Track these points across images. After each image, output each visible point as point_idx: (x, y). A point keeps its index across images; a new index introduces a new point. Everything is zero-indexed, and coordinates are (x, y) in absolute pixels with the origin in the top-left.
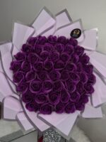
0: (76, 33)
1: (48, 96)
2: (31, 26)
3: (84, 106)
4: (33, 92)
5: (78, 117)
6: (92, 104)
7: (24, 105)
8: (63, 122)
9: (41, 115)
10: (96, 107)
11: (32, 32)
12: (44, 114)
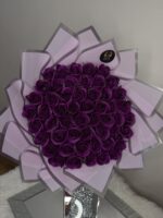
0: (108, 56)
1: (75, 147)
2: (44, 52)
3: (120, 155)
4: (56, 143)
5: (114, 168)
6: (130, 151)
7: (46, 159)
9: (69, 170)
10: (136, 155)
11: (47, 60)
12: (72, 168)
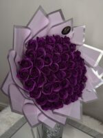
1: (58, 94)
2: (27, 27)
8: (72, 110)
